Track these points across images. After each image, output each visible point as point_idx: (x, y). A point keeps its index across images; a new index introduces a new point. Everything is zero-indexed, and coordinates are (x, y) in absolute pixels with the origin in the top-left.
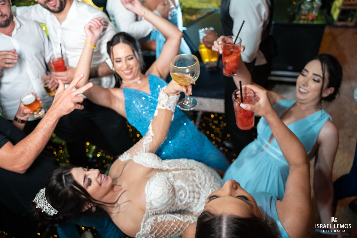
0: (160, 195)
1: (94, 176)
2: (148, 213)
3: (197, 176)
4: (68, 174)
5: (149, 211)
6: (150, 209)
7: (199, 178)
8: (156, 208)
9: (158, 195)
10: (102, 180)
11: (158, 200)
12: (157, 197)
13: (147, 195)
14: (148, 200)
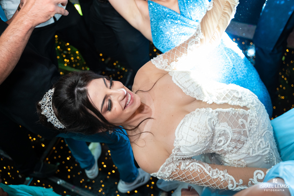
0: (193, 143)
1: (118, 97)
2: (173, 158)
3: (249, 120)
4: (82, 89)
5: (175, 157)
6: (176, 155)
7: (250, 122)
8: (185, 156)
9: (190, 143)
10: (128, 103)
11: (189, 149)
12: (189, 144)
13: (177, 139)
14: (176, 145)
